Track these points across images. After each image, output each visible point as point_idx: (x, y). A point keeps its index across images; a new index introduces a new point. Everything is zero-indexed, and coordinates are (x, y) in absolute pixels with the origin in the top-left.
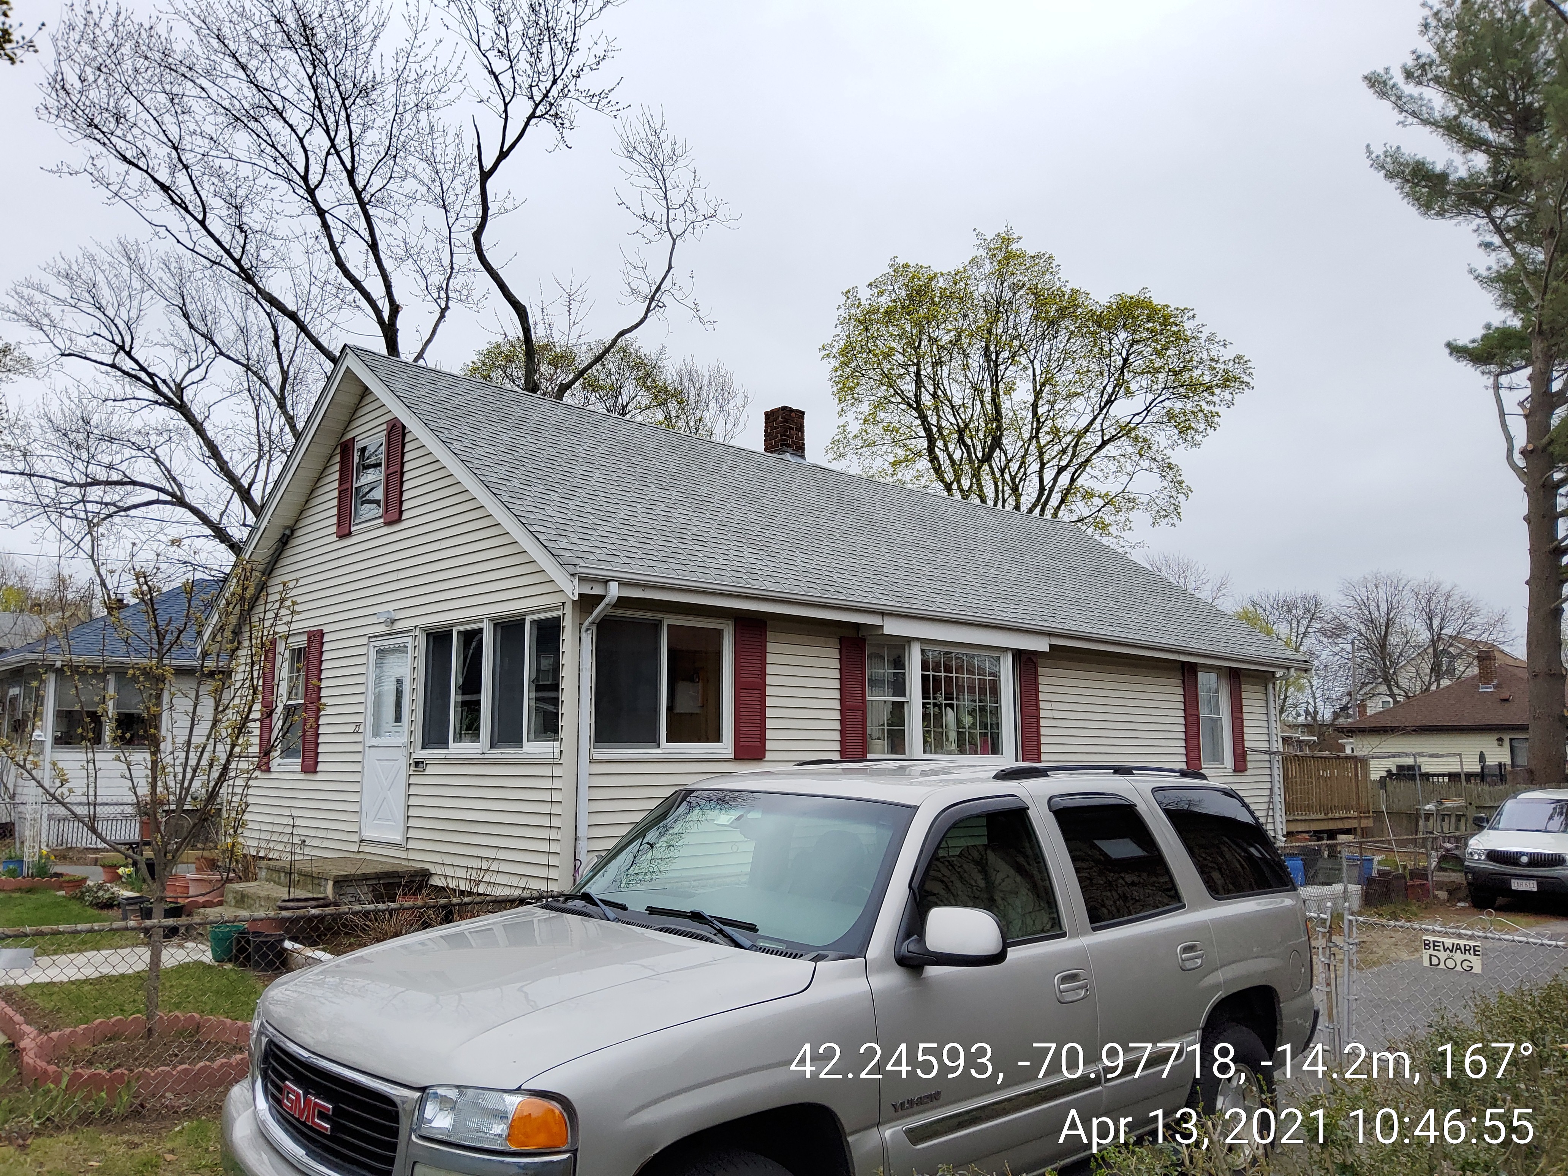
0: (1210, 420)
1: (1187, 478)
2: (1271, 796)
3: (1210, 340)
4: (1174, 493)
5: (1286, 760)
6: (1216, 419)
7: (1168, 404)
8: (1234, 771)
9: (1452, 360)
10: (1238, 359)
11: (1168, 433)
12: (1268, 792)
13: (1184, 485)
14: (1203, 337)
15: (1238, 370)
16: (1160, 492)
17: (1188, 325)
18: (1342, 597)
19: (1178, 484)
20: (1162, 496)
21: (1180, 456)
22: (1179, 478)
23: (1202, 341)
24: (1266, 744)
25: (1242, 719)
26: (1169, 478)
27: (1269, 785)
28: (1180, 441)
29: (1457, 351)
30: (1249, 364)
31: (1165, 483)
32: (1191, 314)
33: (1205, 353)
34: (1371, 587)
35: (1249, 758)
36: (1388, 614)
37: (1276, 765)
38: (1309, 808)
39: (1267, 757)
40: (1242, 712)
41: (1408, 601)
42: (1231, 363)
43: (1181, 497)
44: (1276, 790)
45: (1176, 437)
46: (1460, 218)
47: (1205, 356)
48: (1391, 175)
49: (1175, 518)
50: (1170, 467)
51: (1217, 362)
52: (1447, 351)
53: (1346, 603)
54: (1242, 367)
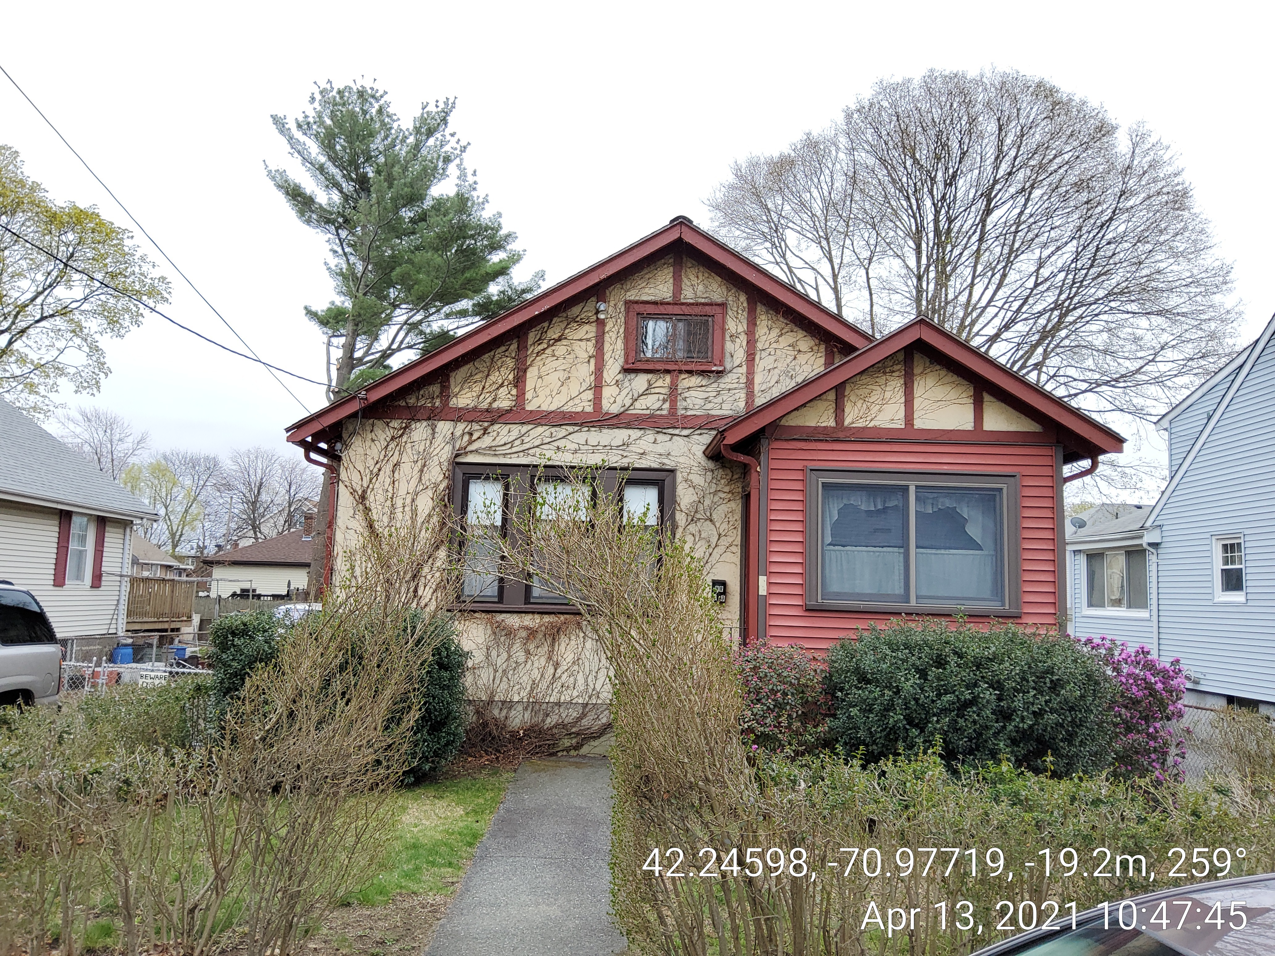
0: (136, 319)
1: (109, 361)
2: (117, 605)
3: (143, 258)
4: (97, 371)
5: (134, 581)
6: (140, 318)
7: (103, 297)
8: (92, 587)
9: (306, 319)
10: (163, 279)
11: (99, 321)
12: (115, 603)
13: (105, 366)
14: (138, 255)
15: (162, 287)
16: (85, 367)
17: (127, 242)
18: (231, 463)
19: (101, 365)
20: (86, 370)
21: (106, 342)
22: (102, 359)
23: (136, 258)
24: (120, 570)
25: (102, 551)
26: (94, 358)
27: (117, 598)
28: (108, 330)
29: (311, 314)
30: (170, 285)
31: (90, 362)
32: (130, 234)
33: (138, 268)
34: (252, 457)
35: (103, 578)
36: (262, 479)
37: (124, 584)
38: (145, 614)
39: (118, 578)
40: (103, 547)
41: (277, 470)
42: (157, 281)
43: (102, 375)
44: (122, 602)
45: (105, 326)
46: (318, 230)
47: (137, 270)
48: (279, 187)
49: (95, 390)
50: (97, 349)
51: (146, 277)
52: (304, 312)
53: (234, 467)
54: (164, 286)
